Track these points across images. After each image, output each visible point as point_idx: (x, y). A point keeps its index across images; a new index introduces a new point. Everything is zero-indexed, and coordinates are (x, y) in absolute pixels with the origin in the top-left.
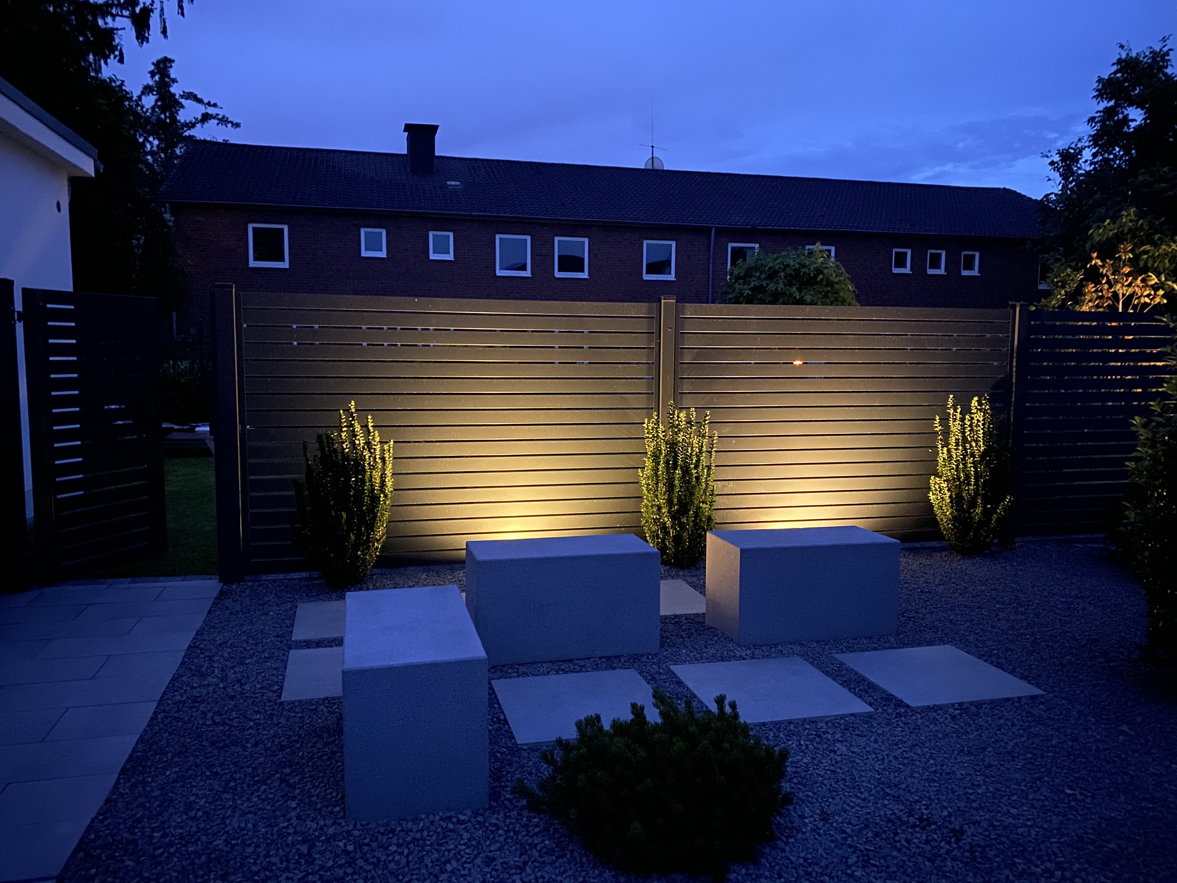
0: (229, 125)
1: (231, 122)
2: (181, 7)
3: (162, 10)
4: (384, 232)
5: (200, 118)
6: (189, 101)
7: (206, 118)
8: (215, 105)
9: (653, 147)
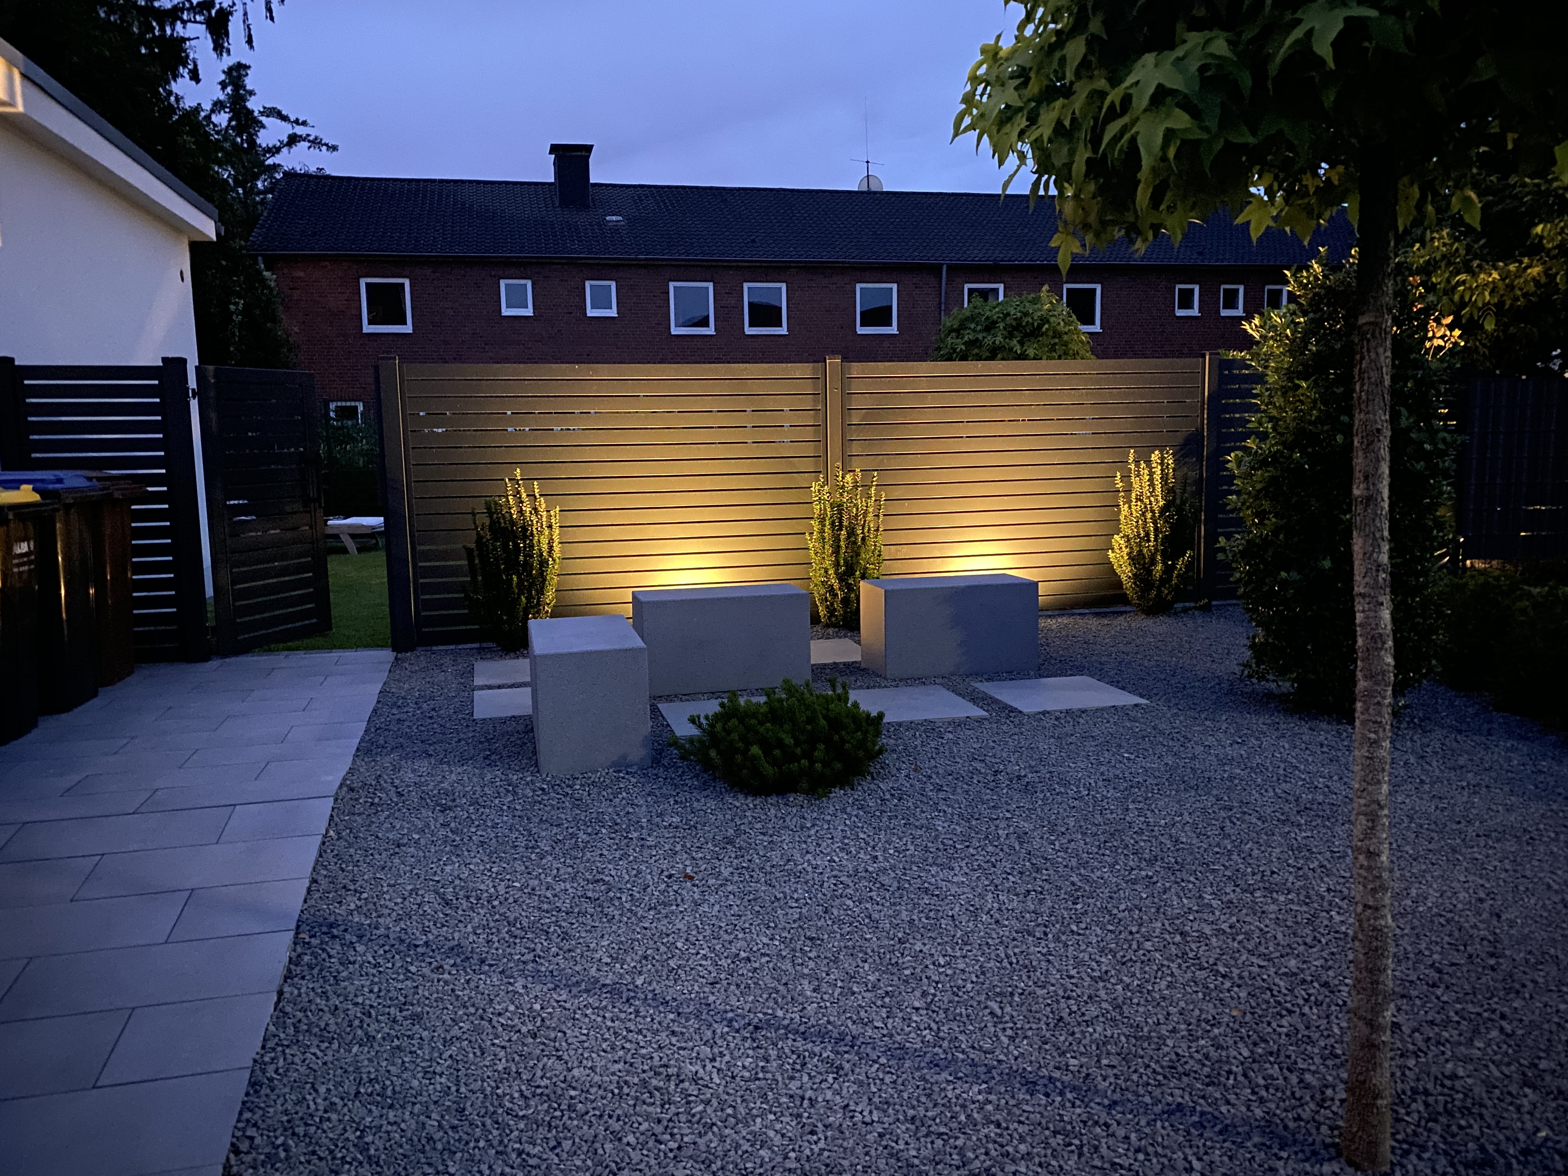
0: (324, 148)
1: (326, 145)
2: (269, 10)
3: (245, 14)
4: (529, 284)
5: (286, 140)
6: (271, 119)
7: (293, 140)
8: (304, 123)
9: (868, 162)
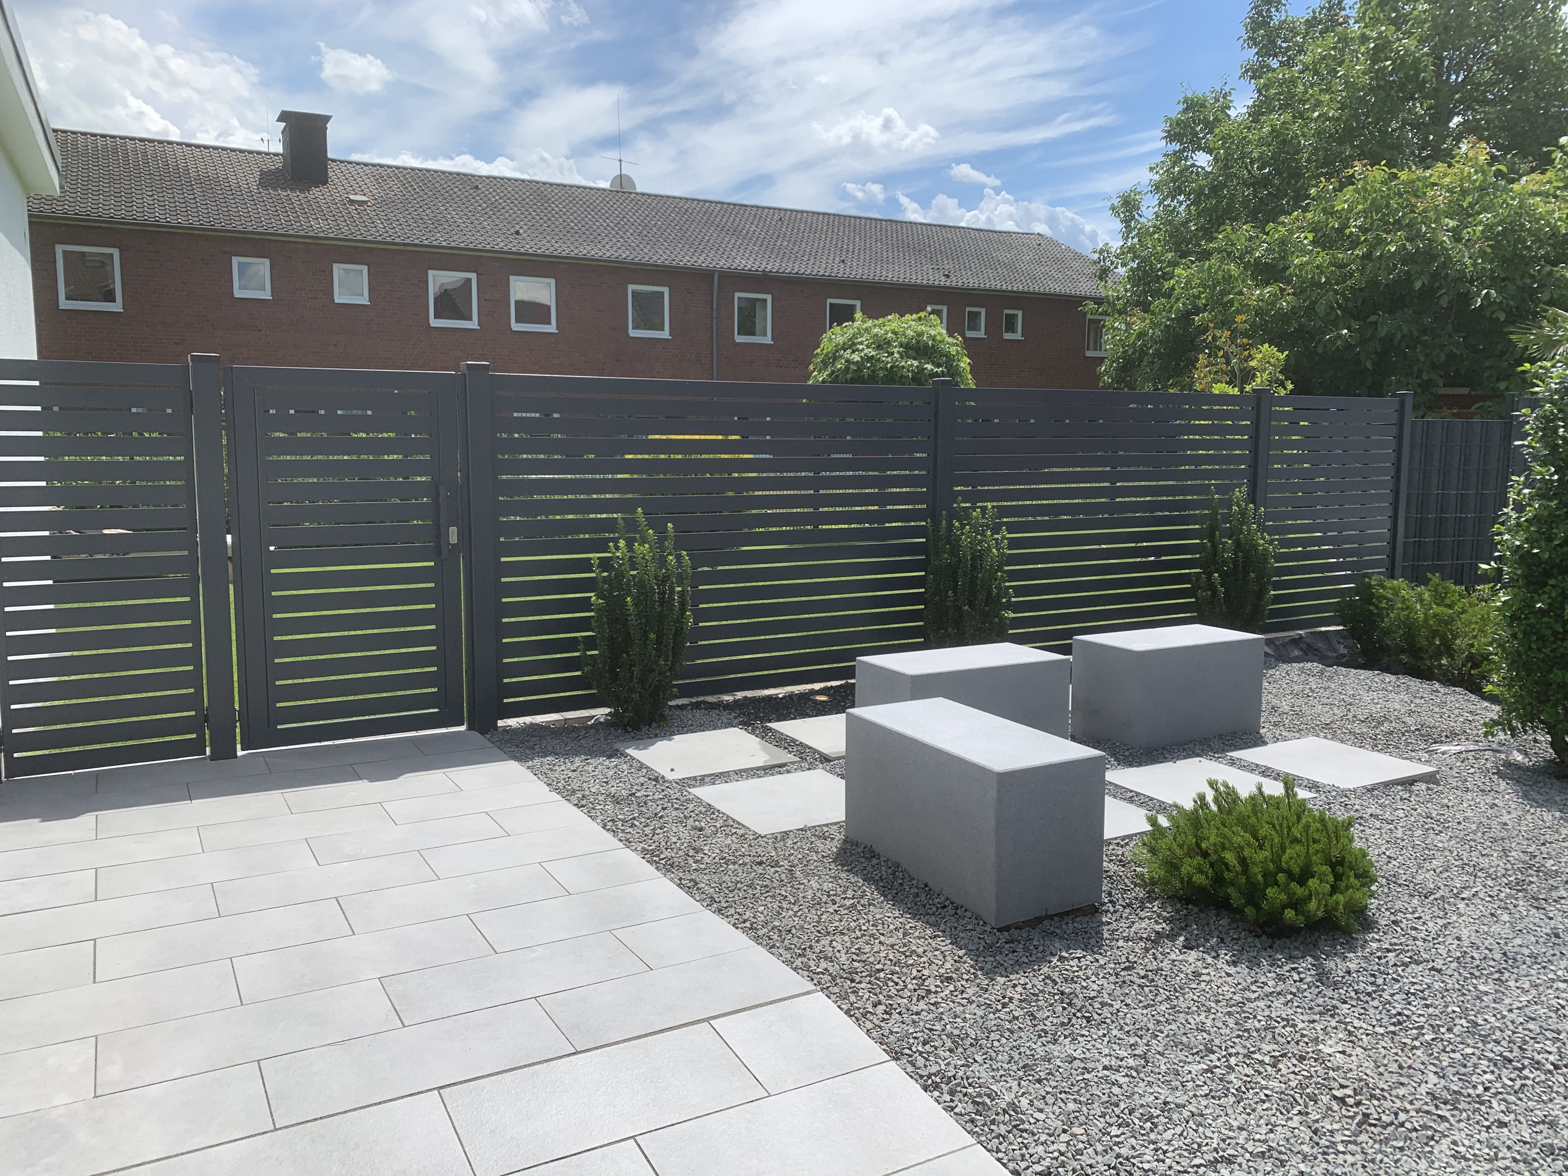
4: (266, 264)
9: (620, 161)
